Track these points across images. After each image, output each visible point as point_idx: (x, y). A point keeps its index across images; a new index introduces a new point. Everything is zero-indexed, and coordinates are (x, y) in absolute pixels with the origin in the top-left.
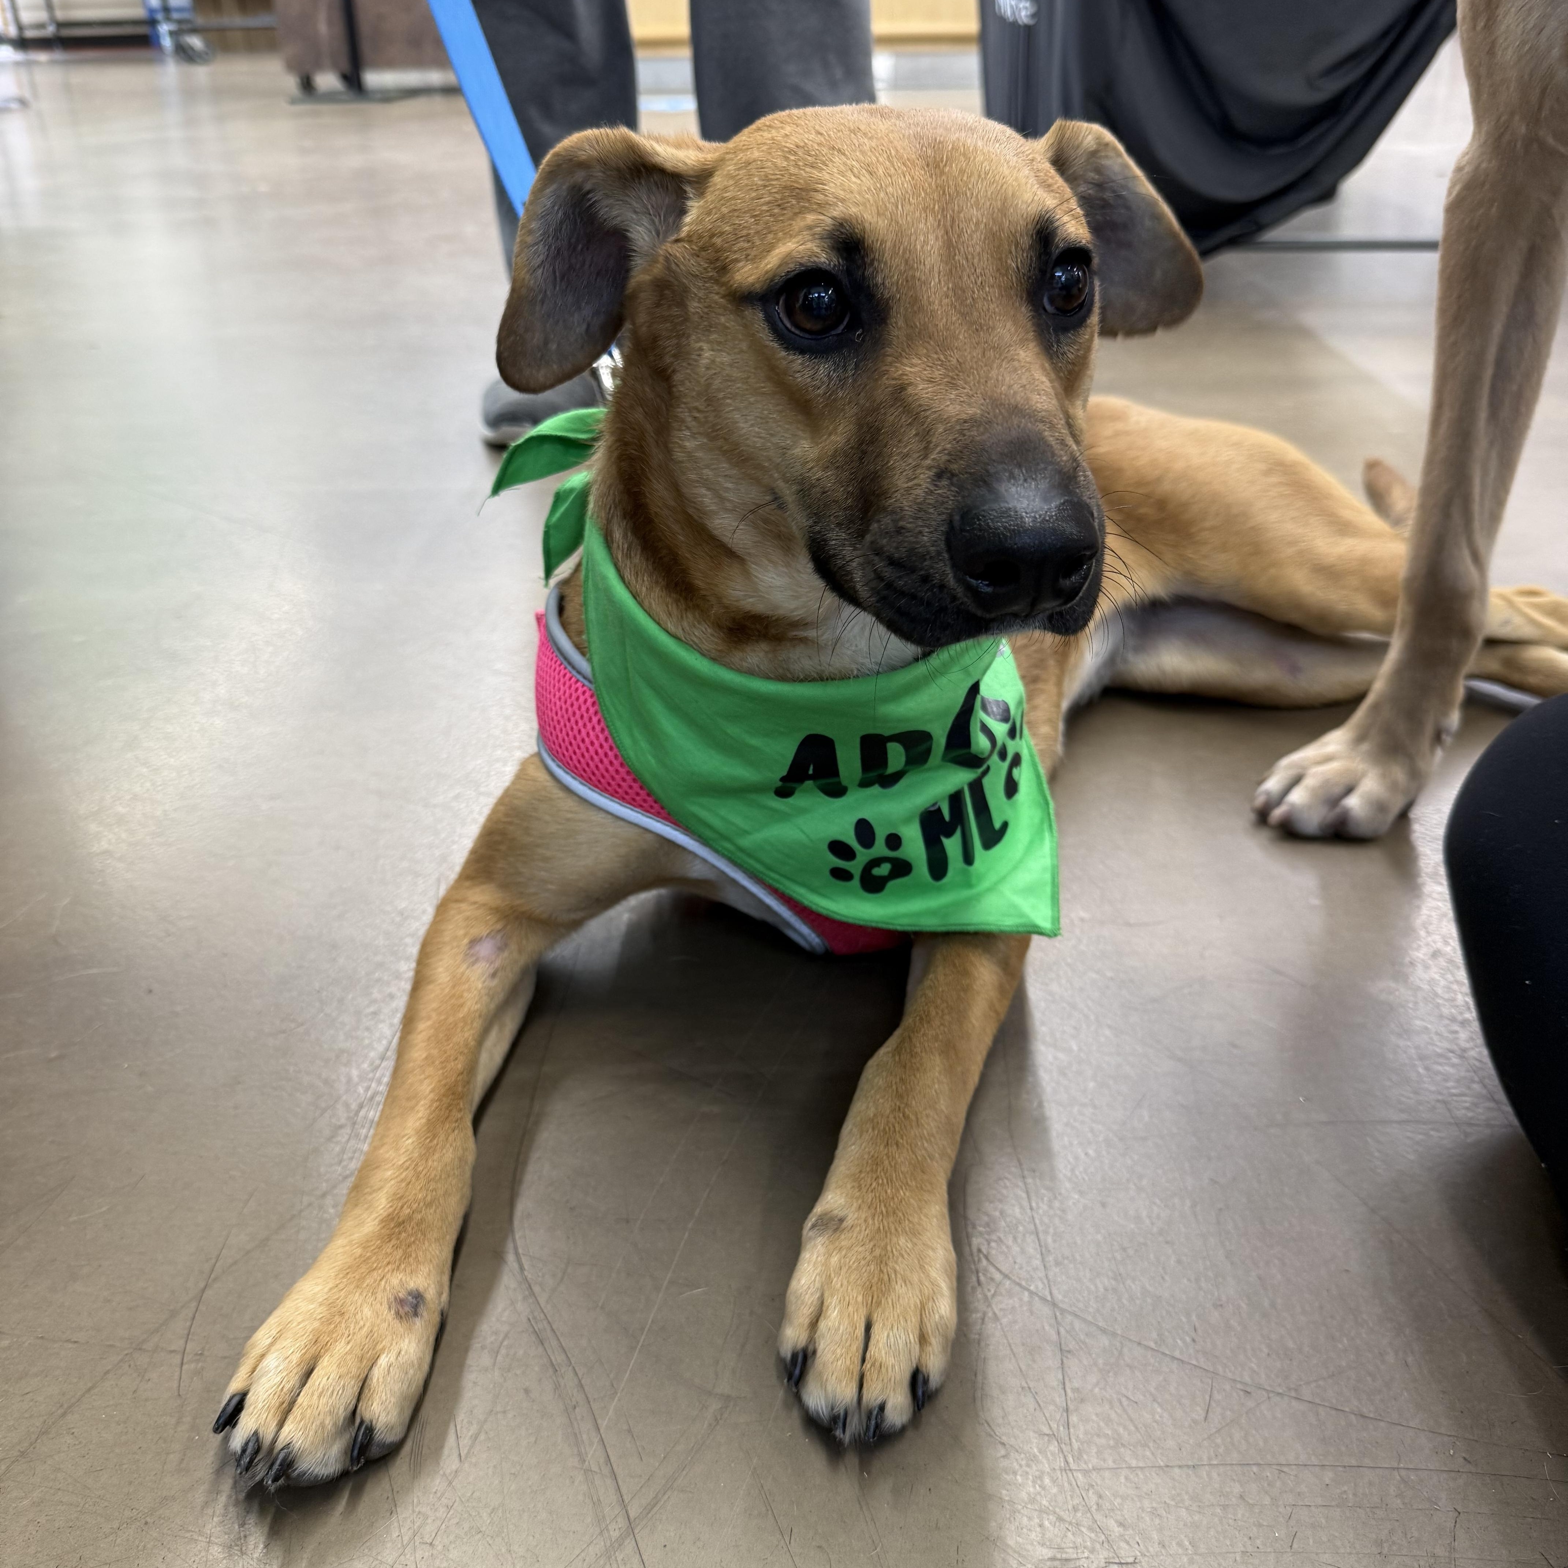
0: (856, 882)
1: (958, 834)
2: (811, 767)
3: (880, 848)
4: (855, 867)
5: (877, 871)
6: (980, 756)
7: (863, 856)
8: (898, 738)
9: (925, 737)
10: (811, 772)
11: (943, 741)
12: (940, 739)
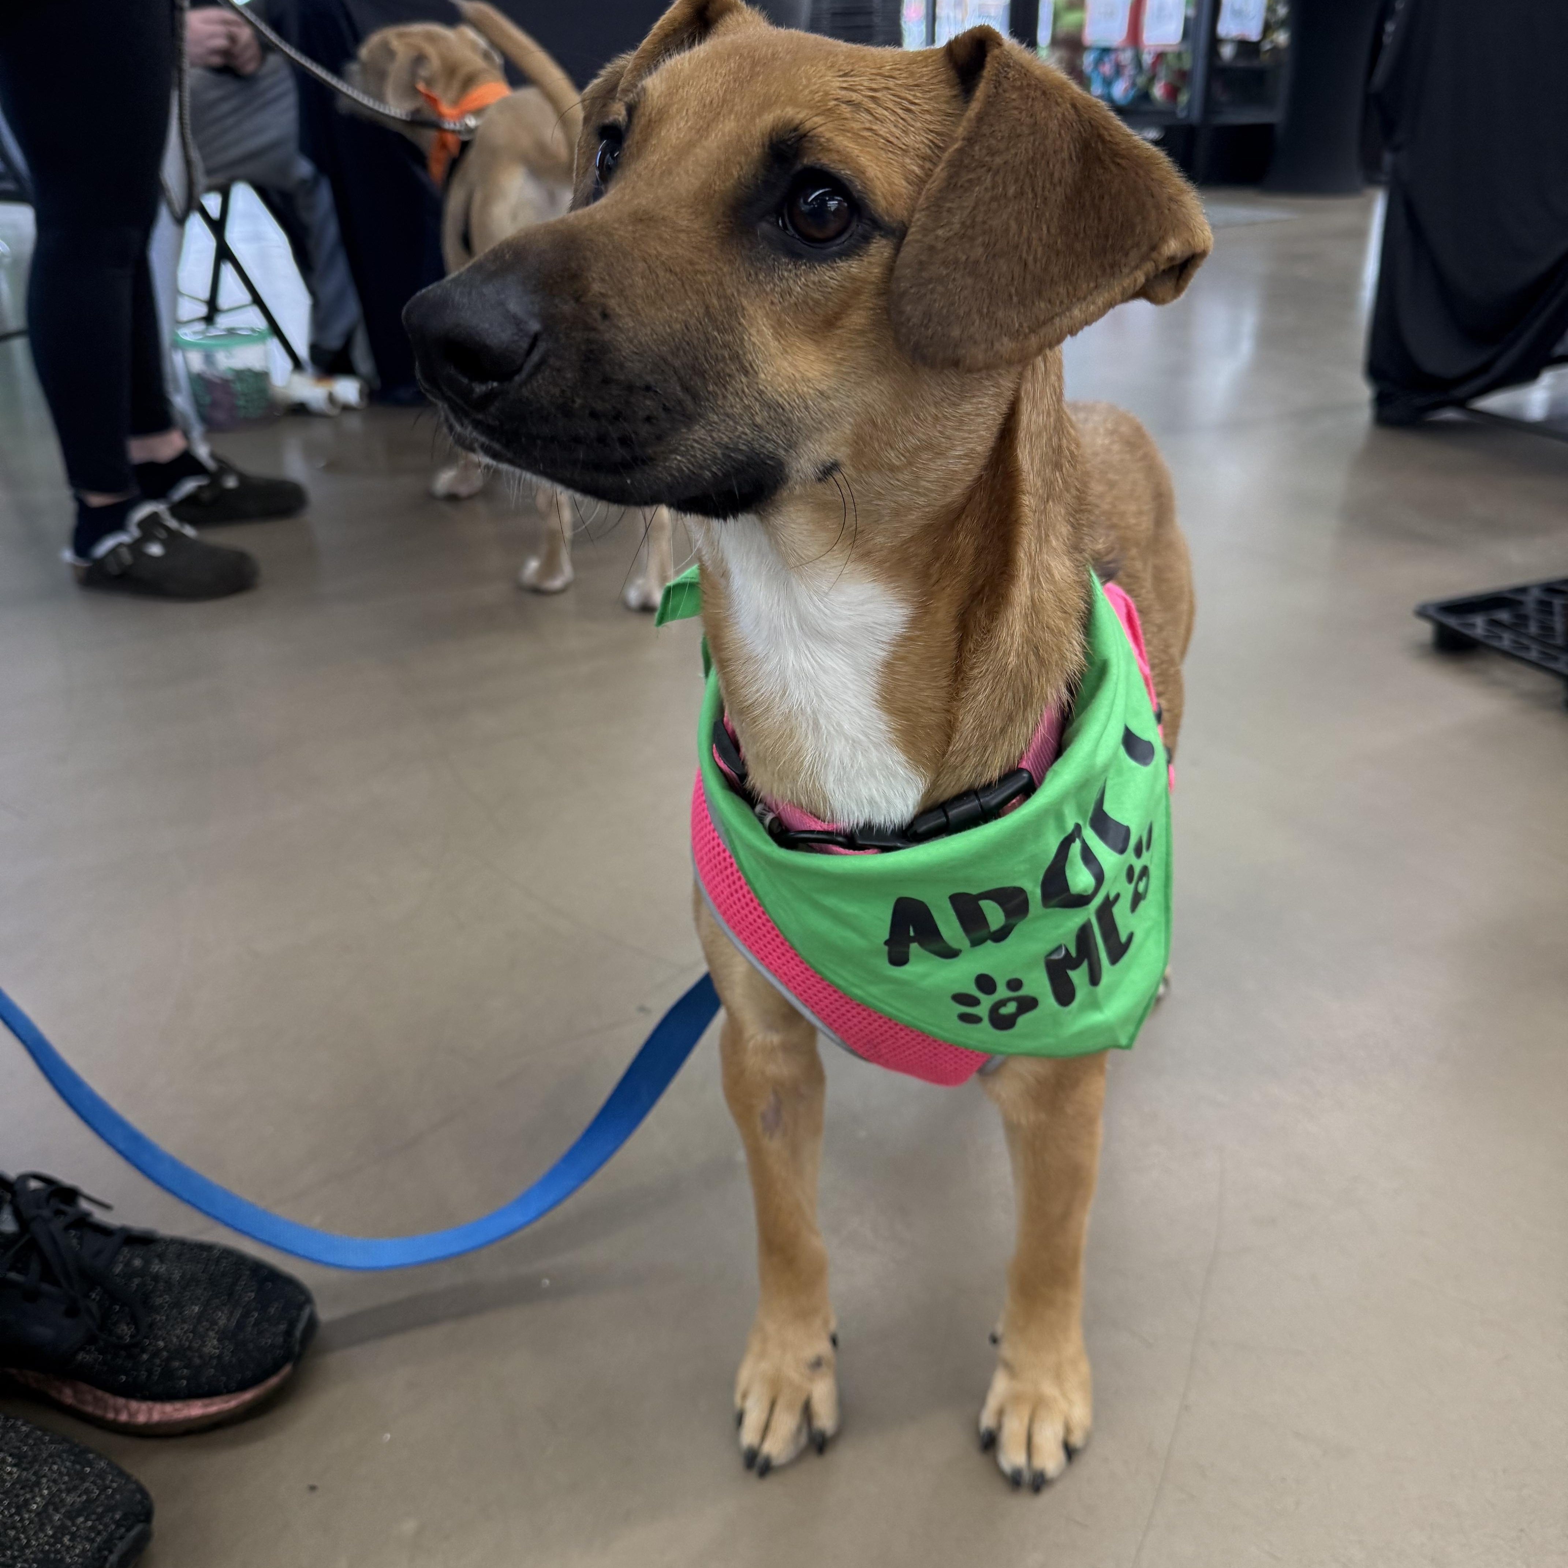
0: (986, 1022)
1: (1085, 965)
2: (911, 929)
3: (1002, 992)
4: (982, 1010)
5: (1004, 1011)
6: (1085, 894)
7: (987, 1002)
8: (987, 895)
9: (1019, 892)
10: (912, 934)
11: (1038, 891)
12: (1034, 892)
